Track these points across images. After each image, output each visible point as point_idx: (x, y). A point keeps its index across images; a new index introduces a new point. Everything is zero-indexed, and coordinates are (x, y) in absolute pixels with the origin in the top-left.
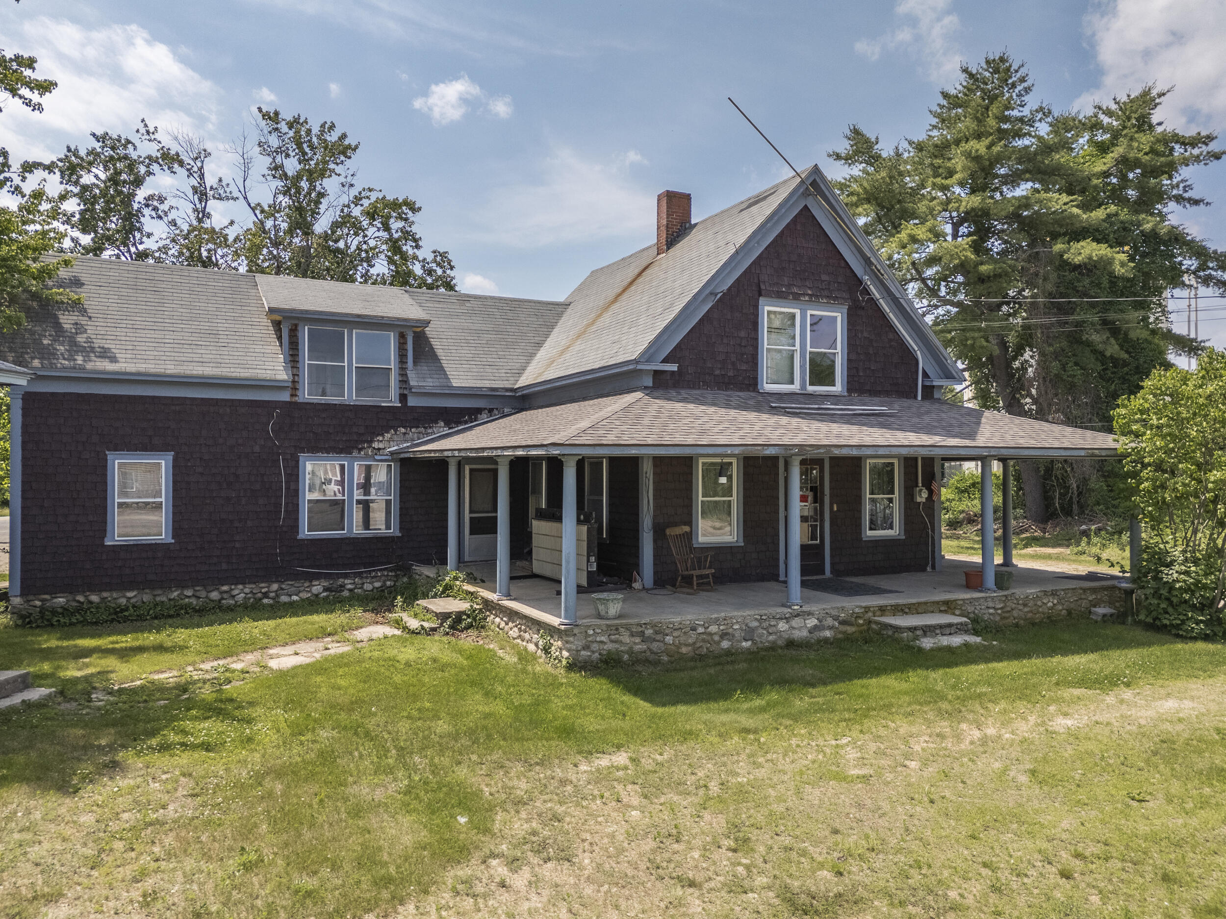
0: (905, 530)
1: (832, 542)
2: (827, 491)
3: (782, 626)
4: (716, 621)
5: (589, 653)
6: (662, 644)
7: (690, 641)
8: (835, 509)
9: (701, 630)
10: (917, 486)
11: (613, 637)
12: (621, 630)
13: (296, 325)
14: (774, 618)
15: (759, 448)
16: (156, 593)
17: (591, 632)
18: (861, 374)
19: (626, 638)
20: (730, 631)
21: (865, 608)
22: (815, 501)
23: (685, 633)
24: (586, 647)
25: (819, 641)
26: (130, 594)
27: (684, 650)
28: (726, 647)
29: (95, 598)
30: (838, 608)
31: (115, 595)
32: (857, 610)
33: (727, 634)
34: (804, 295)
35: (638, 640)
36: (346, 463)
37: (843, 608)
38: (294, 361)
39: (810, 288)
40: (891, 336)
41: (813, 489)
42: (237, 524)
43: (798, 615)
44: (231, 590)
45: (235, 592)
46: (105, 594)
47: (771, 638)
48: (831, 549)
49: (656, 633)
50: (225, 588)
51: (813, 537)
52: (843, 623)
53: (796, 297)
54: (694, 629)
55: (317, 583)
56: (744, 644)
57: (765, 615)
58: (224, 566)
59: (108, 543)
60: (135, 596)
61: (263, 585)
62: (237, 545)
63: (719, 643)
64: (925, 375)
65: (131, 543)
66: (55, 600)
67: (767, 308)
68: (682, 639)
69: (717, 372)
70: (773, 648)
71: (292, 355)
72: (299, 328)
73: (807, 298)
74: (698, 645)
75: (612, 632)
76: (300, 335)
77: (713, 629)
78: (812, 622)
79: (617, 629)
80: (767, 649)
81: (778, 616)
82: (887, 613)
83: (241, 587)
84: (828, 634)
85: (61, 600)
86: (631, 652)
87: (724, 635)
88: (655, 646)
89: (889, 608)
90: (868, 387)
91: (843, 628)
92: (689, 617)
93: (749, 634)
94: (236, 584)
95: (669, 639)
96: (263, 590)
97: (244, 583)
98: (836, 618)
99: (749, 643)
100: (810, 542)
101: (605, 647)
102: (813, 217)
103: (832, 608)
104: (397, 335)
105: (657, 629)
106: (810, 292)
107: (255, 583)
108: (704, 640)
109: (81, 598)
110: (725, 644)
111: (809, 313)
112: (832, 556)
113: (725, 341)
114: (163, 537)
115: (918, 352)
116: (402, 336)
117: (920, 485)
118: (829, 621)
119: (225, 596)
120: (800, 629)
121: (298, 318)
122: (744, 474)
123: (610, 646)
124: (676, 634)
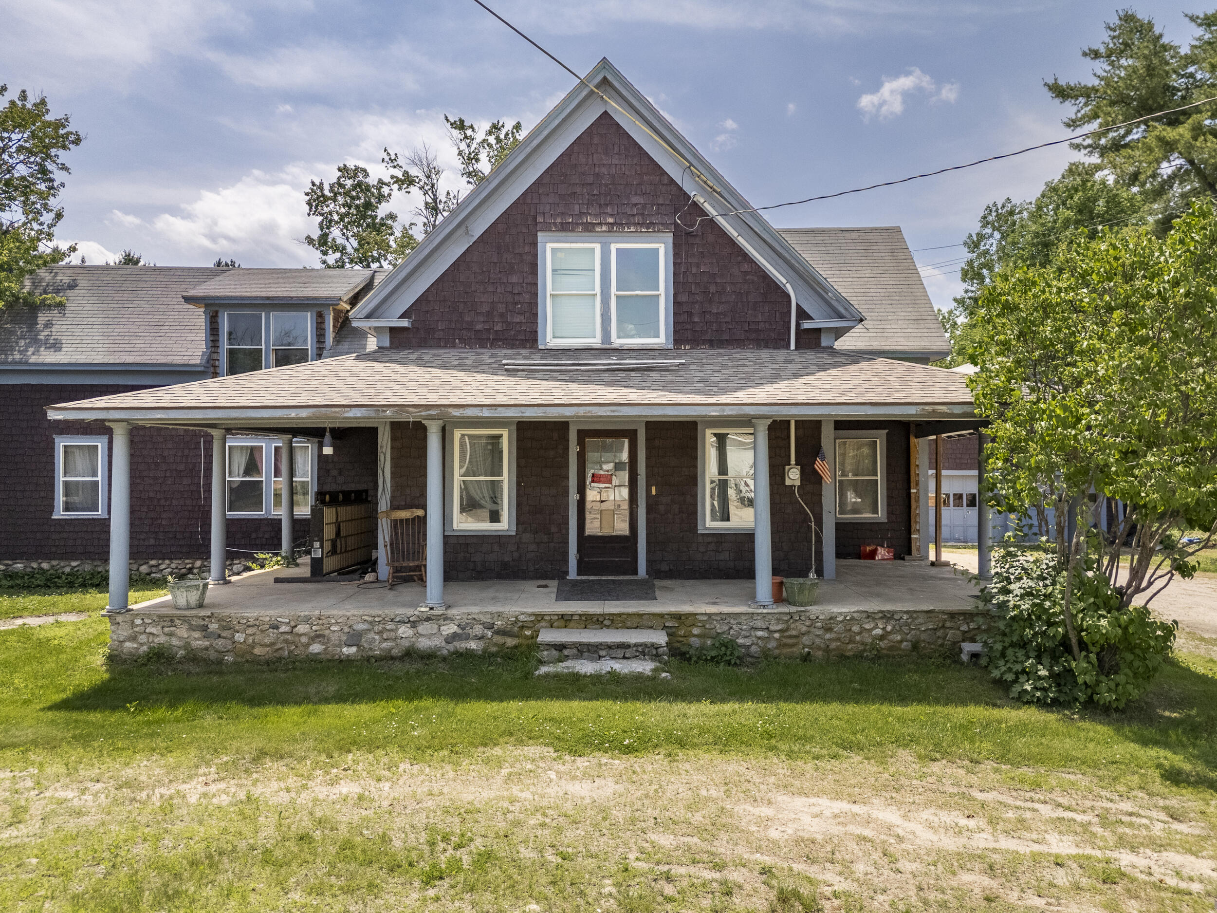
1: (649, 535)
2: (641, 470)
3: (404, 631)
4: (307, 620)
5: (135, 646)
6: (229, 642)
7: (267, 641)
8: (654, 492)
9: (283, 629)
10: (789, 464)
11: (166, 629)
12: (178, 622)
13: (217, 312)
14: (392, 620)
15: (337, 410)
16: (95, 564)
17: (138, 621)
18: (696, 320)
19: (183, 632)
20: (327, 632)
21: (536, 615)
23: (262, 631)
24: (133, 638)
25: (458, 654)
26: (74, 564)
27: (257, 651)
28: (316, 651)
29: (45, 566)
30: (491, 614)
31: (62, 564)
32: (522, 618)
33: (323, 636)
34: (600, 224)
35: (197, 634)
36: (264, 445)
37: (499, 615)
38: (215, 346)
39: (612, 215)
40: (746, 267)
42: (162, 502)
43: (428, 619)
44: (159, 565)
45: (162, 567)
46: (54, 563)
47: (385, 645)
48: (648, 542)
49: (224, 628)
50: (153, 562)
52: (498, 632)
53: (589, 228)
54: (277, 627)
55: (237, 562)
56: (345, 650)
57: (379, 616)
58: (152, 542)
59: (54, 517)
60: (78, 566)
61: (187, 561)
62: (163, 523)
63: (308, 645)
64: (803, 315)
65: (73, 517)
66: (15, 566)
67: (549, 246)
68: (257, 638)
69: (479, 327)
70: (388, 658)
71: (212, 341)
72: (220, 314)
73: (604, 228)
74: (278, 646)
75: (166, 624)
76: (220, 320)
77: (302, 629)
78: (450, 629)
79: (172, 621)
80: (378, 659)
81: (397, 619)
82: (572, 624)
83: (167, 562)
84: (473, 645)
85: (19, 565)
86: (187, 646)
87: (317, 637)
88: (220, 643)
89: (575, 618)
90: (708, 337)
91: (499, 639)
92: (271, 612)
93: (355, 638)
94: (164, 559)
95: (240, 637)
96: (188, 566)
97: (171, 559)
98: (490, 627)
99: (354, 649)
101: (156, 640)
102: (618, 124)
103: (481, 613)
104: (315, 315)
105: (224, 623)
106: (611, 220)
107: (180, 559)
108: (286, 641)
109: (35, 565)
110: (316, 648)
111: (614, 247)
112: (649, 551)
113: (490, 289)
114: (100, 513)
115: (788, 286)
116: (320, 316)
117: (793, 462)
118: (478, 630)
119: (154, 570)
120: (430, 636)
121: (220, 305)
122: (518, 448)
123: (162, 639)
124: (250, 631)
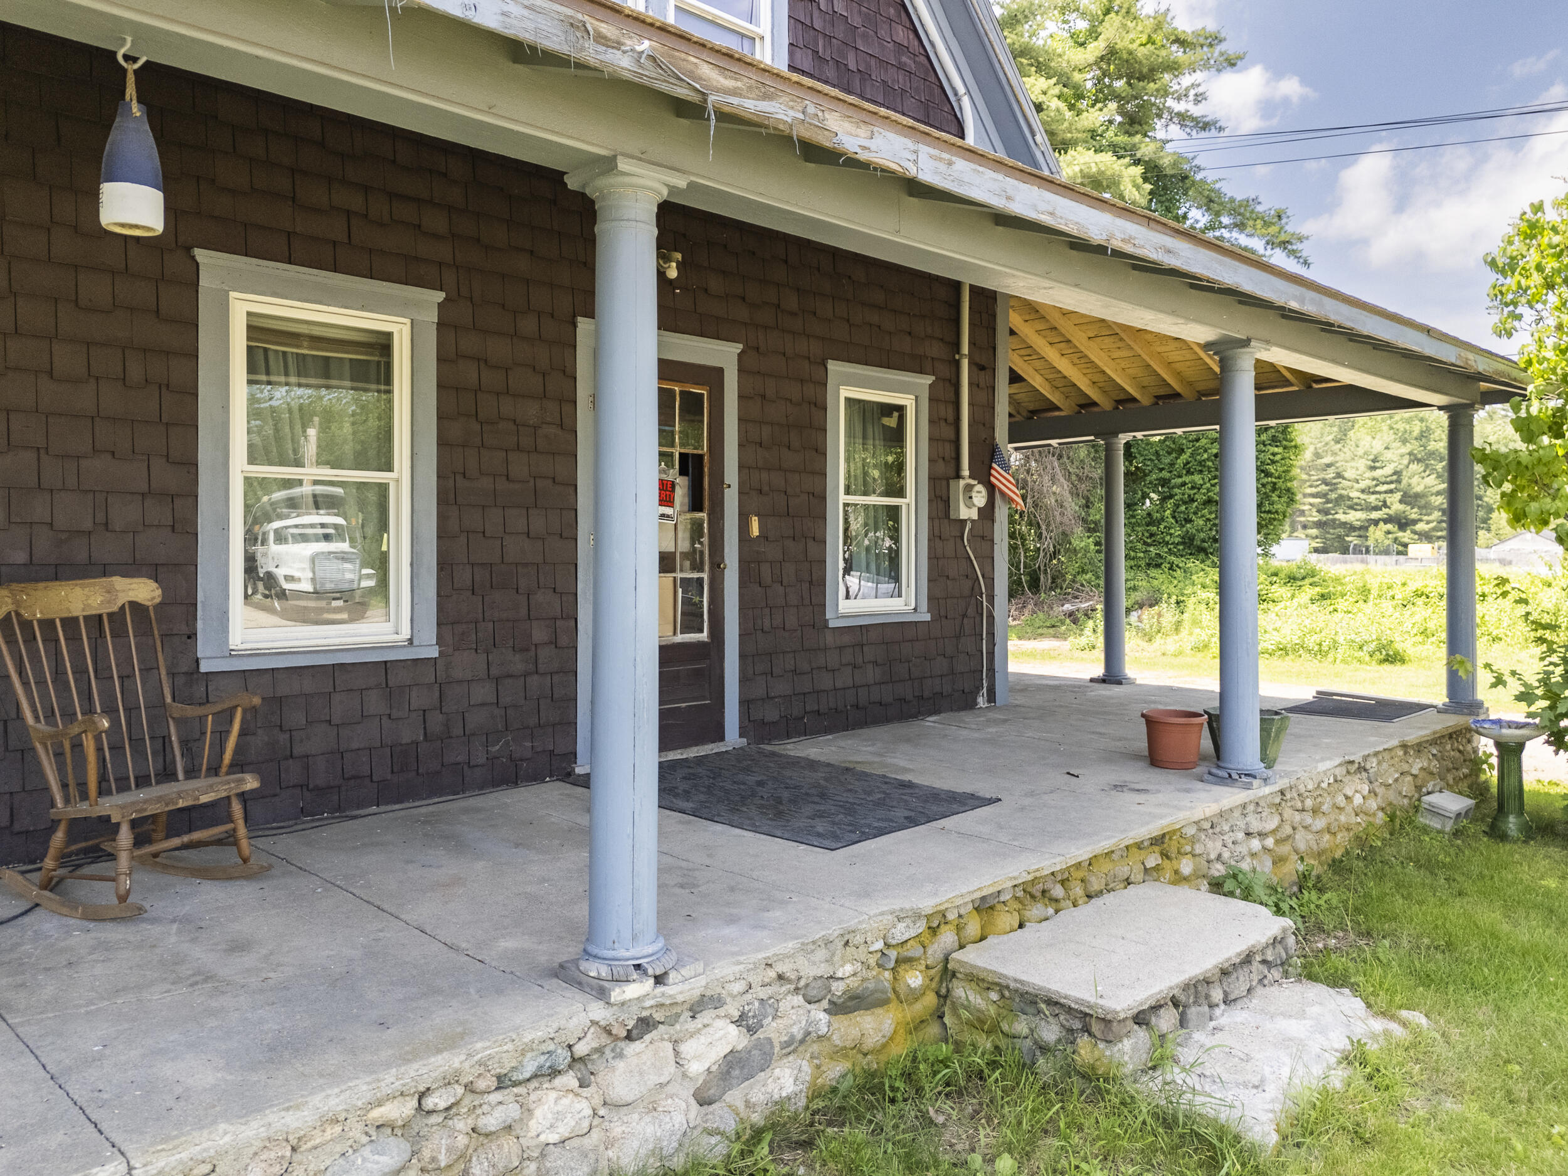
0: (931, 598)
1: (743, 636)
2: (731, 474)
3: (560, 1114)
8: (755, 531)
10: (958, 476)
22: (696, 504)
32: (894, 927)
41: (690, 465)
48: (742, 656)
51: (690, 619)
78: (712, 1044)
91: (849, 1031)
98: (817, 988)
100: (680, 638)
112: (744, 680)
115: (966, 102)
117: (966, 472)
118: (791, 1016)
120: (655, 1102)
